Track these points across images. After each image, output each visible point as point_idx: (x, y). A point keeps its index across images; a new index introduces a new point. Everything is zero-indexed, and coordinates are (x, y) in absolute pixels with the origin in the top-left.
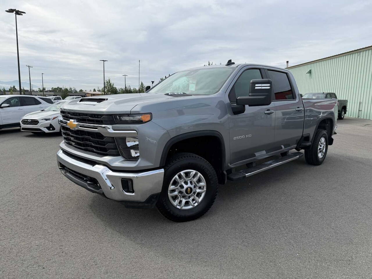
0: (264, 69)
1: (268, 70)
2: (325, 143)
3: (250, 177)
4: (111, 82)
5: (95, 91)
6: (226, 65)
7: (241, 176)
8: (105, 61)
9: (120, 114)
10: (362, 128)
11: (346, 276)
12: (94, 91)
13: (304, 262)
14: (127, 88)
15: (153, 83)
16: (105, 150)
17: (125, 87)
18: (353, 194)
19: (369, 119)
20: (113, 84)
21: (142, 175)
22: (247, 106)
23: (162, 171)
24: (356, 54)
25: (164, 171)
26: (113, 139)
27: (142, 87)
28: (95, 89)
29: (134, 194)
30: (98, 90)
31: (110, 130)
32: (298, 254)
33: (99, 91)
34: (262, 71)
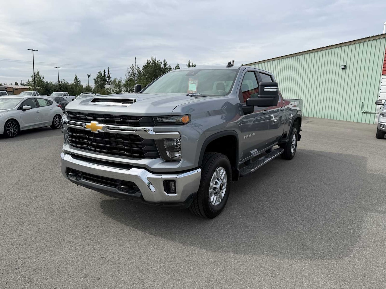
0: (257, 71)
1: (260, 73)
2: (295, 140)
3: (254, 172)
4: (40, 75)
5: (18, 85)
6: (227, 67)
7: (248, 173)
8: (34, 50)
9: (159, 116)
10: (306, 124)
11: (363, 248)
12: (15, 85)
13: (327, 242)
14: (60, 82)
15: (89, 77)
16: (142, 152)
17: (58, 81)
18: (331, 183)
19: (308, 117)
20: (43, 77)
21: (184, 175)
22: (256, 107)
23: (199, 170)
24: (297, 57)
25: (201, 171)
26: (153, 142)
27: (76, 80)
28: (17, 82)
29: (176, 195)
30: (21, 84)
31: (151, 132)
32: (320, 235)
33: (23, 85)
34: (256, 73)
